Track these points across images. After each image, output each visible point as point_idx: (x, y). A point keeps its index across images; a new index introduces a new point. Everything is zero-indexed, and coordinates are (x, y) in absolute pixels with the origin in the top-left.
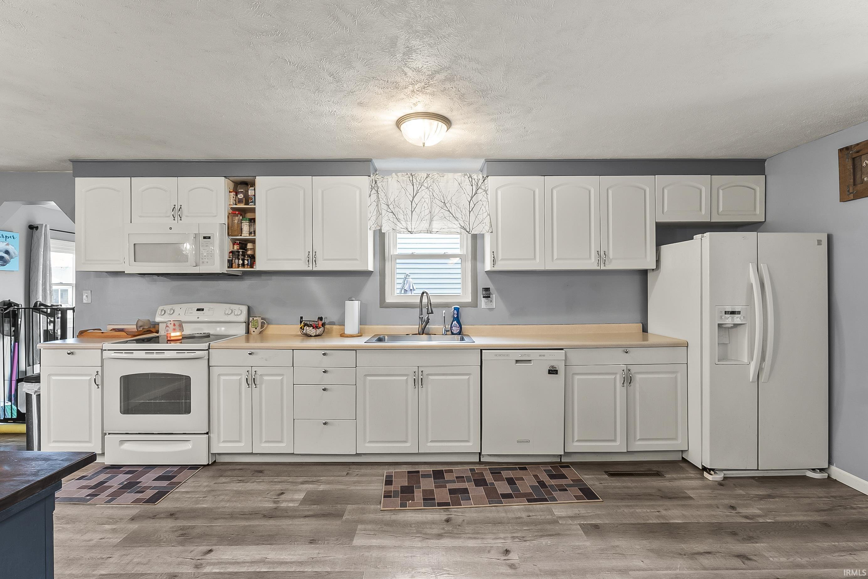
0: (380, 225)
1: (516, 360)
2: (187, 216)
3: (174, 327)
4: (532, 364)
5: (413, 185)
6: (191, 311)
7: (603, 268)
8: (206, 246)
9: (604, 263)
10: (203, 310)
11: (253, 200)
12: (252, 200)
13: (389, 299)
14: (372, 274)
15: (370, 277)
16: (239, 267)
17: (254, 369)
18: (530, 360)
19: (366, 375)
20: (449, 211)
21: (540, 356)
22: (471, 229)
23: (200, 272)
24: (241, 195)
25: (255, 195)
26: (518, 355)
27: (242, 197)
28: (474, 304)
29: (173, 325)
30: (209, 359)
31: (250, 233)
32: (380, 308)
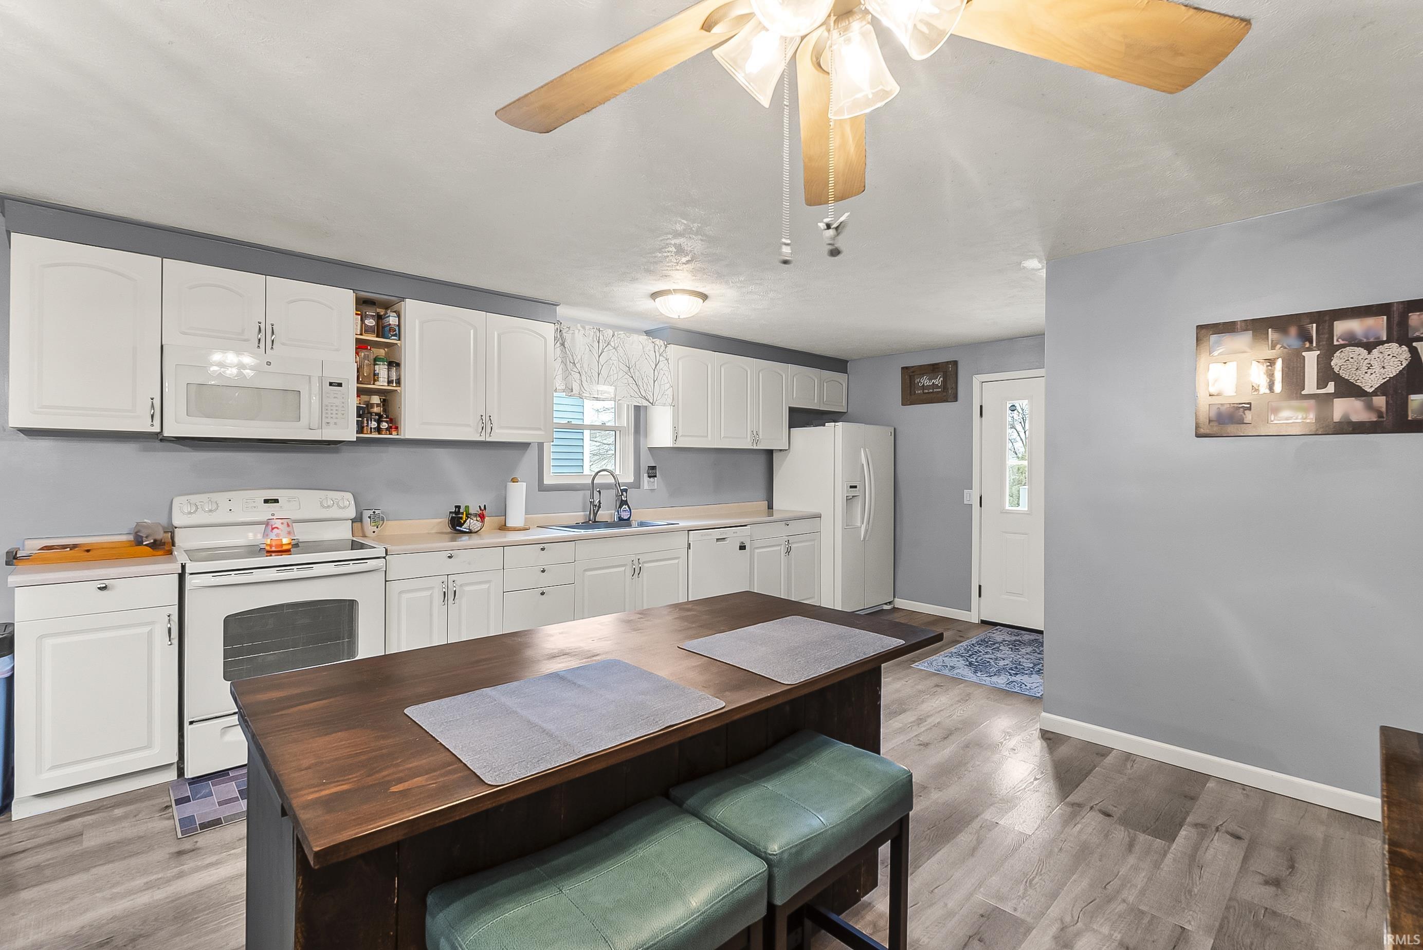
0: (570, 388)
1: (717, 539)
2: (283, 344)
3: (288, 529)
4: (728, 542)
5: (599, 342)
6: (254, 505)
7: (755, 447)
8: (335, 397)
9: (757, 443)
10: (276, 501)
11: (397, 332)
12: (394, 333)
13: (547, 481)
14: (528, 447)
15: (527, 450)
16: (371, 432)
17: (451, 578)
18: (724, 538)
19: (585, 570)
20: (632, 377)
21: (734, 533)
22: (655, 401)
23: (323, 439)
24: (371, 320)
25: (399, 326)
26: (717, 533)
27: (372, 325)
28: (637, 484)
29: (286, 526)
30: (386, 571)
31: (390, 382)
32: (539, 491)
